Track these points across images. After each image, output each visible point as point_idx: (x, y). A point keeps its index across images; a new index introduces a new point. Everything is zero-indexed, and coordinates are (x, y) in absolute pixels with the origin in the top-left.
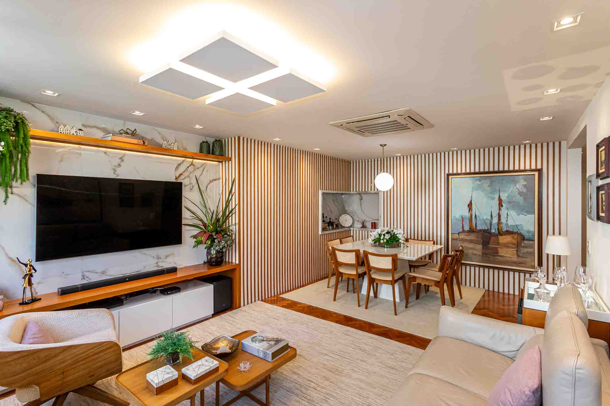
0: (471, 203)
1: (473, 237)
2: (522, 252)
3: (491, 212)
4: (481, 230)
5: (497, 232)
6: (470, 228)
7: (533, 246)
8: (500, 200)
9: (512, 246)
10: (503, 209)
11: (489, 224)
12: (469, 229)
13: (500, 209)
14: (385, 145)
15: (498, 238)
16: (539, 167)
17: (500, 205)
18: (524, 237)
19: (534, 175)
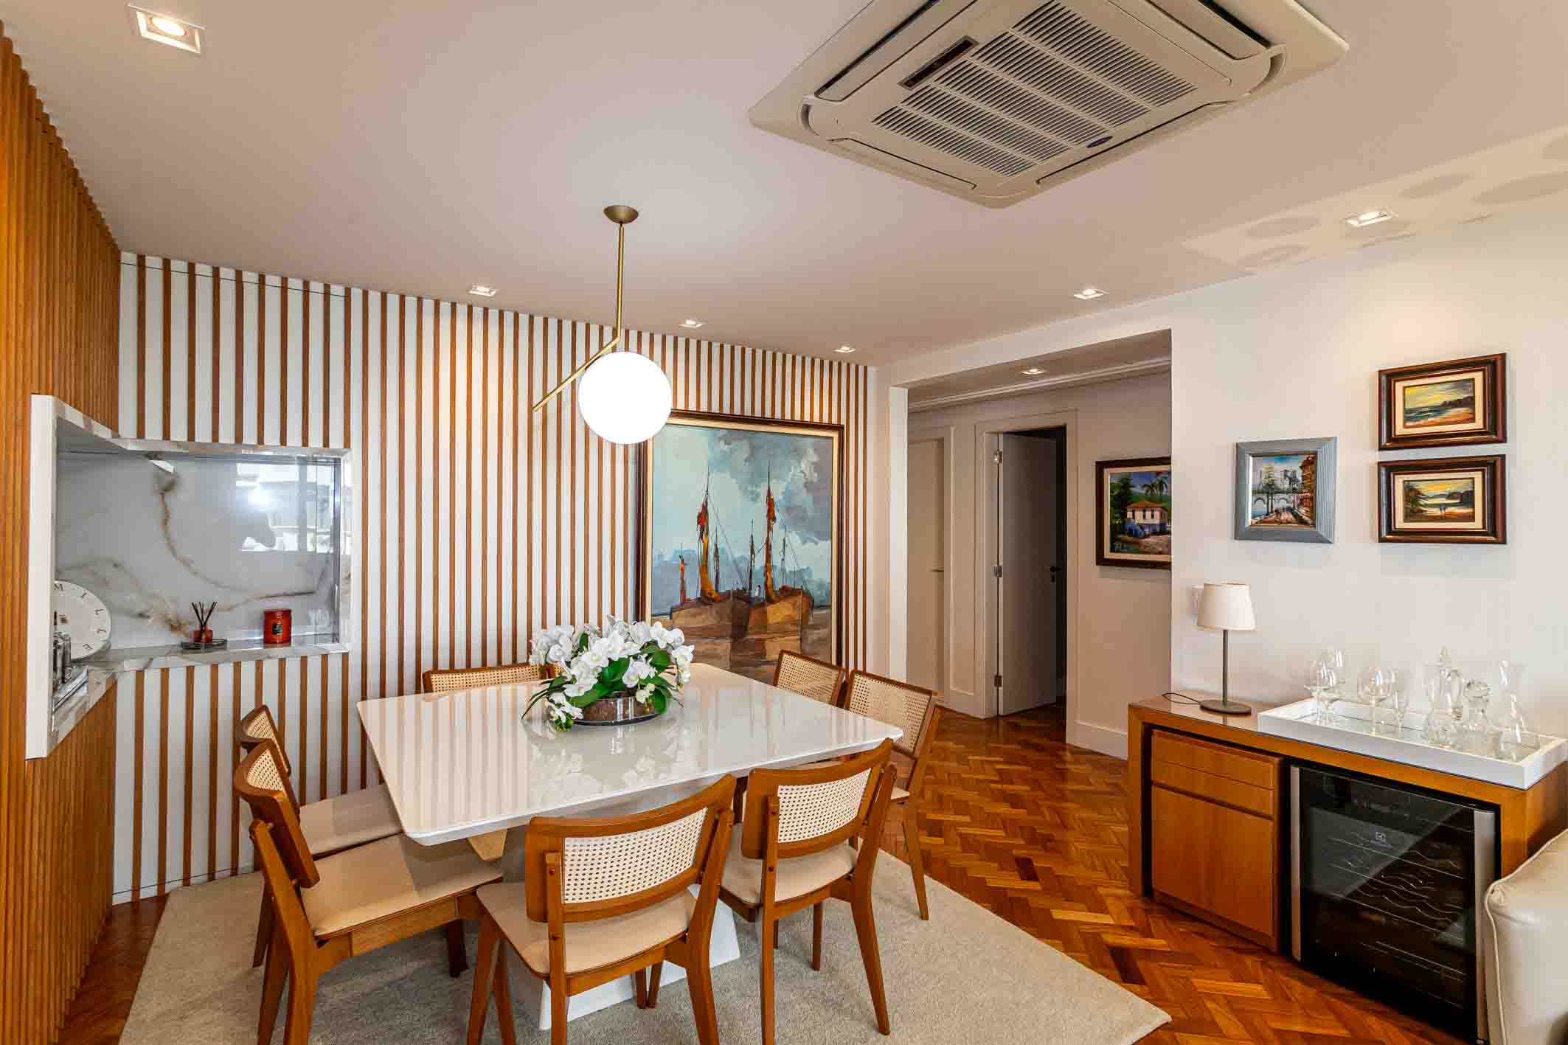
0: (705, 508)
1: (707, 618)
2: (809, 641)
3: (752, 537)
4: (728, 594)
5: (763, 596)
6: (703, 591)
7: (826, 624)
8: (770, 503)
9: (793, 628)
10: (776, 526)
11: (746, 577)
12: (699, 596)
13: (769, 528)
14: (633, 215)
15: (765, 613)
17: (771, 517)
18: (813, 601)
19: (832, 438)
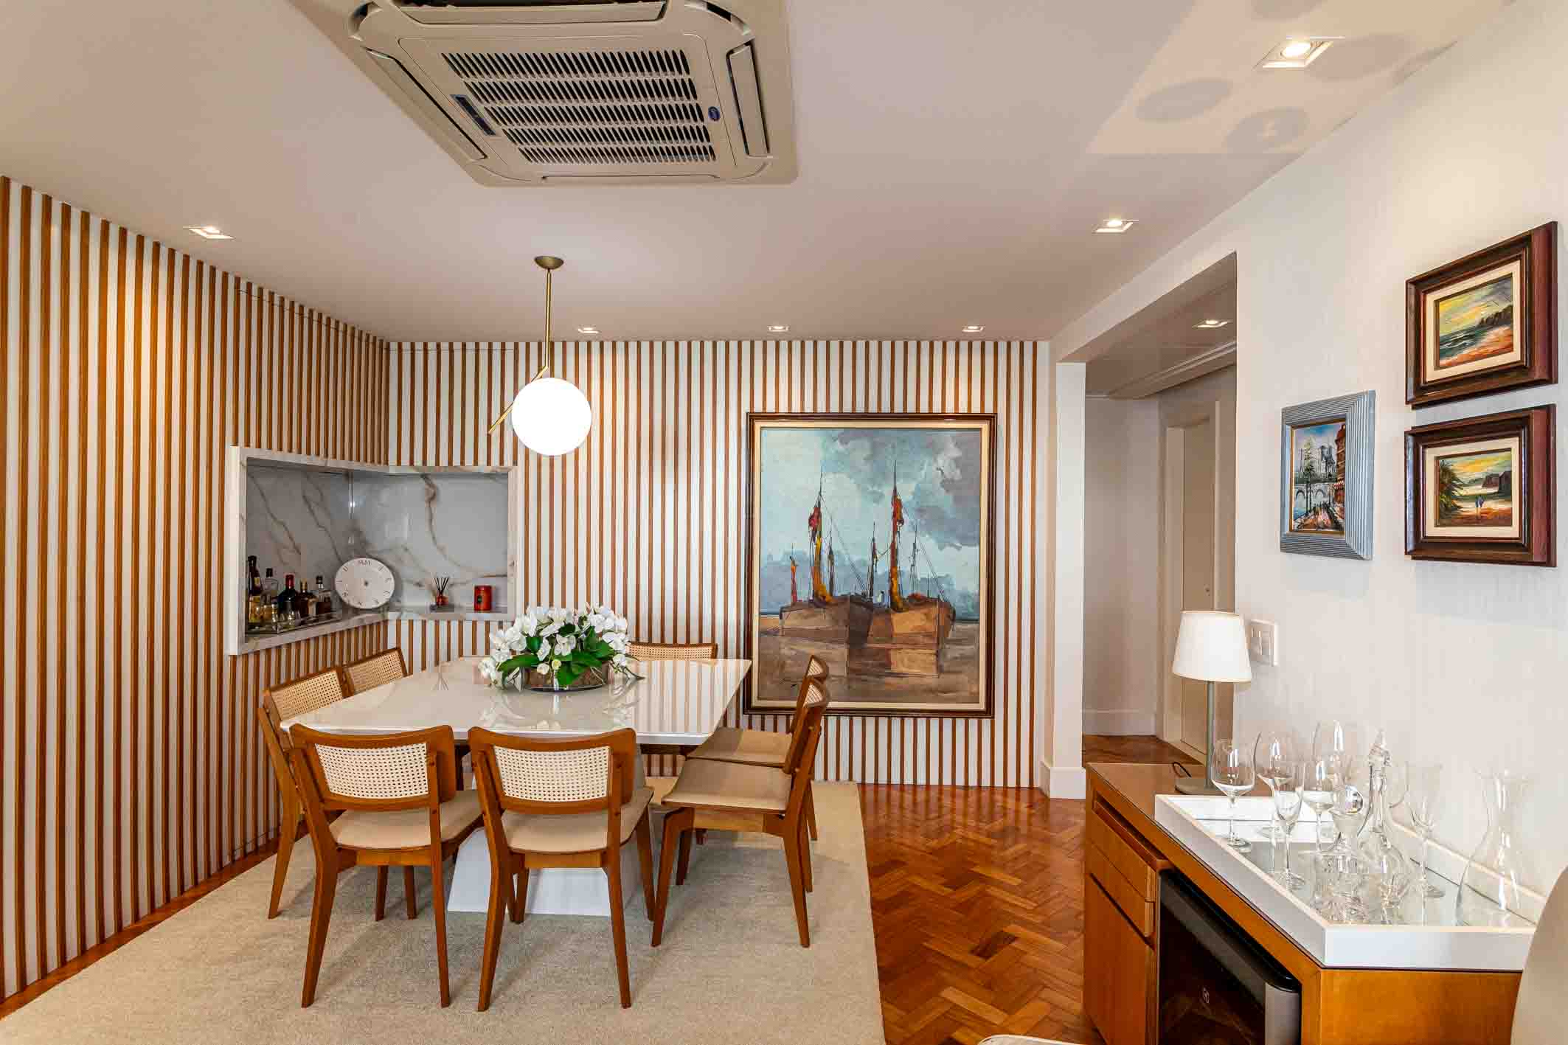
0: (817, 509)
1: (821, 621)
2: (949, 656)
3: (873, 540)
4: (844, 598)
5: (887, 601)
6: (815, 595)
7: (972, 639)
8: (897, 503)
9: (926, 641)
10: (904, 529)
11: (866, 582)
12: (811, 598)
13: (895, 531)
14: (559, 263)
15: (890, 620)
16: (989, 409)
17: (897, 519)
18: (954, 612)
19: (980, 429)
